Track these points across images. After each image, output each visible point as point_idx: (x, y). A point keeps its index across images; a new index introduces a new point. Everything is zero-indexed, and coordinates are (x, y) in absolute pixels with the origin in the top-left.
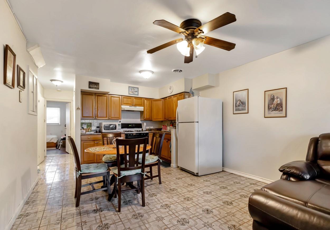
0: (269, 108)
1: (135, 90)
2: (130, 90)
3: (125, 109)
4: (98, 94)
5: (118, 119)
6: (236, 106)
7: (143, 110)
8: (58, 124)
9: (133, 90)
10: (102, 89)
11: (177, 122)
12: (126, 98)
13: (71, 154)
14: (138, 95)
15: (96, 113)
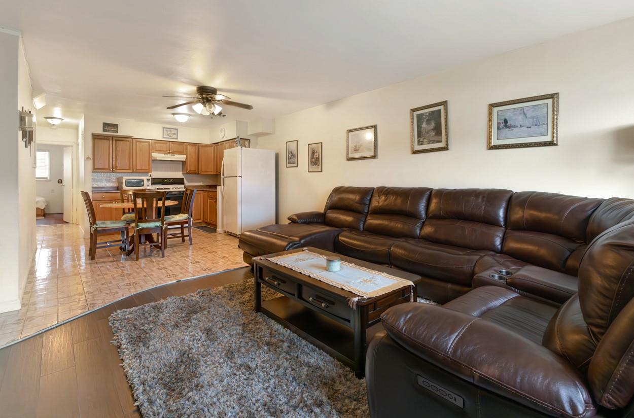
0: (312, 162)
1: (173, 132)
2: (165, 132)
3: (158, 159)
4: (116, 139)
5: (146, 172)
6: (289, 159)
7: (184, 160)
8: (47, 178)
9: (169, 132)
10: (122, 132)
11: (222, 176)
12: (158, 143)
13: (73, 224)
14: (177, 139)
15: (114, 163)
